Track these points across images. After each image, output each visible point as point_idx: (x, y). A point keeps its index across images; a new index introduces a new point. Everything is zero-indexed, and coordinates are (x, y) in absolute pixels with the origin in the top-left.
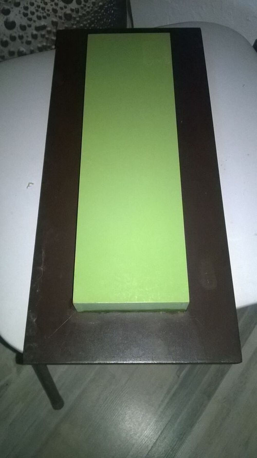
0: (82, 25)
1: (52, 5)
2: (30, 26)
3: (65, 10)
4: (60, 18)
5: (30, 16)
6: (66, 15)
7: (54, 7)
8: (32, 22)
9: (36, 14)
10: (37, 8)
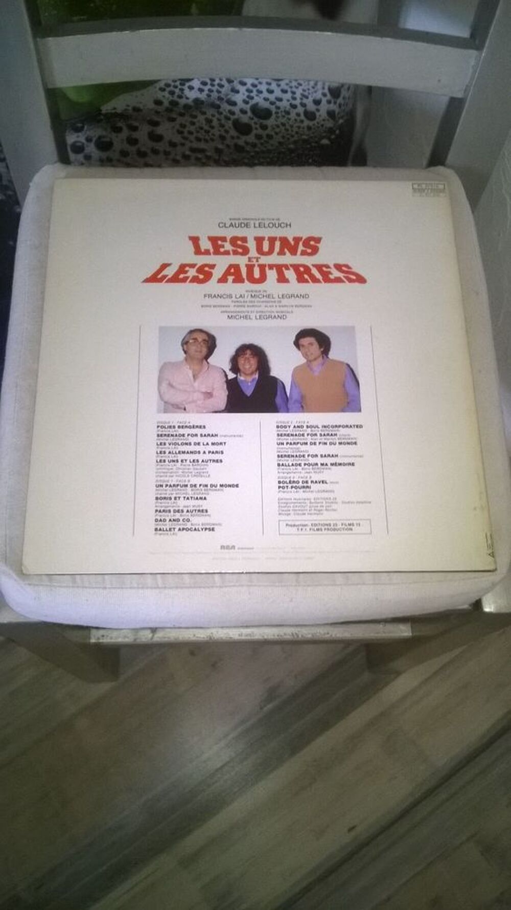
0: (256, 162)
1: (220, 131)
2: (183, 145)
3: (236, 141)
4: (228, 146)
5: (186, 134)
6: (236, 145)
7: (224, 134)
8: (187, 142)
9: (195, 134)
10: (198, 129)
